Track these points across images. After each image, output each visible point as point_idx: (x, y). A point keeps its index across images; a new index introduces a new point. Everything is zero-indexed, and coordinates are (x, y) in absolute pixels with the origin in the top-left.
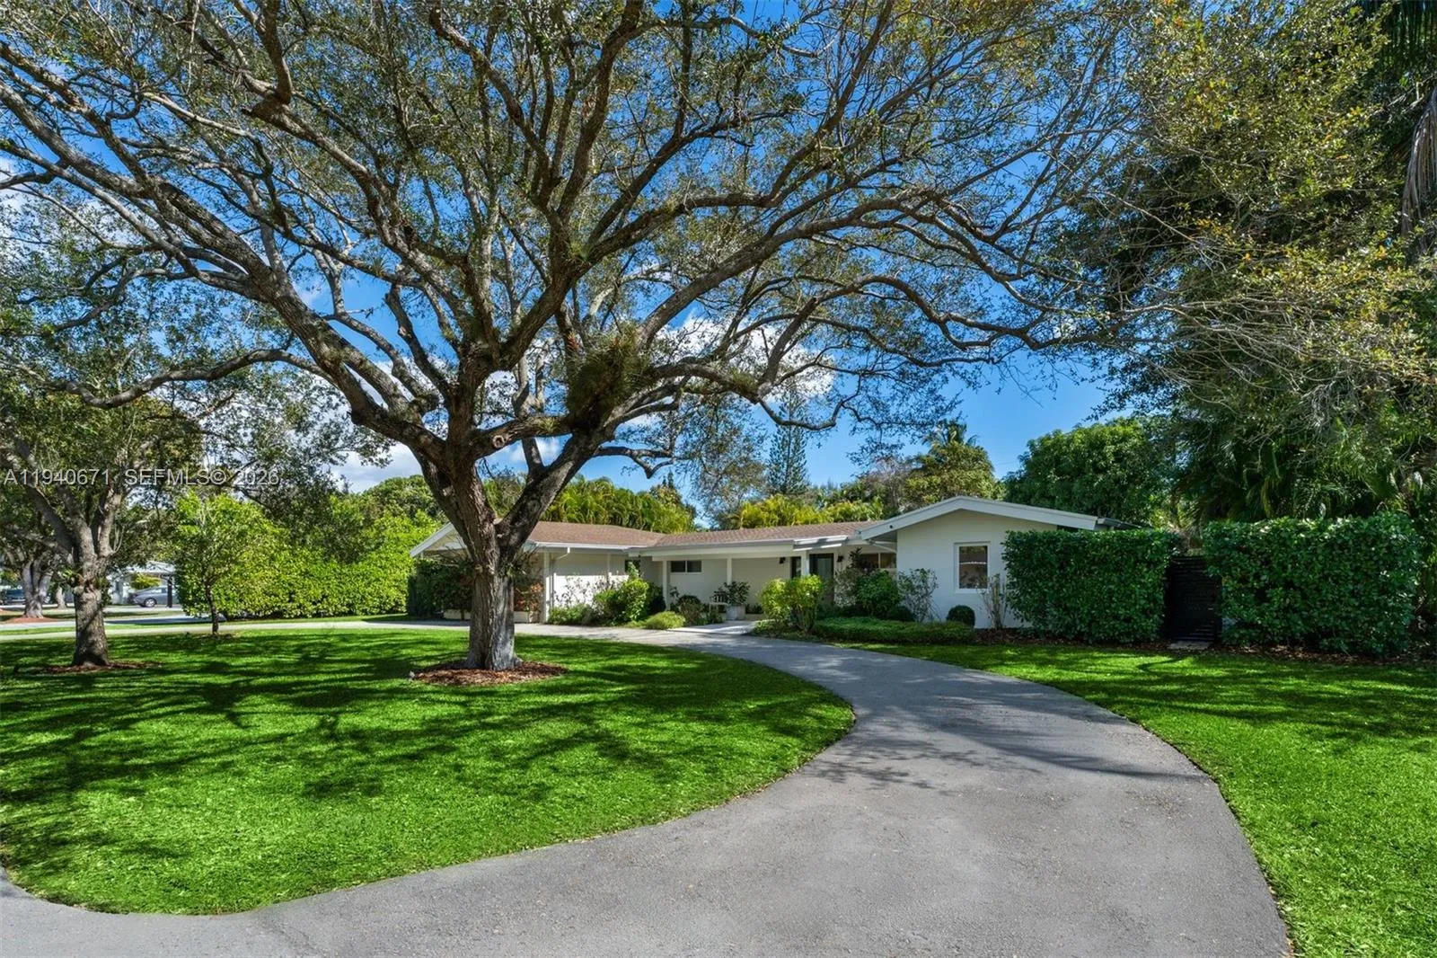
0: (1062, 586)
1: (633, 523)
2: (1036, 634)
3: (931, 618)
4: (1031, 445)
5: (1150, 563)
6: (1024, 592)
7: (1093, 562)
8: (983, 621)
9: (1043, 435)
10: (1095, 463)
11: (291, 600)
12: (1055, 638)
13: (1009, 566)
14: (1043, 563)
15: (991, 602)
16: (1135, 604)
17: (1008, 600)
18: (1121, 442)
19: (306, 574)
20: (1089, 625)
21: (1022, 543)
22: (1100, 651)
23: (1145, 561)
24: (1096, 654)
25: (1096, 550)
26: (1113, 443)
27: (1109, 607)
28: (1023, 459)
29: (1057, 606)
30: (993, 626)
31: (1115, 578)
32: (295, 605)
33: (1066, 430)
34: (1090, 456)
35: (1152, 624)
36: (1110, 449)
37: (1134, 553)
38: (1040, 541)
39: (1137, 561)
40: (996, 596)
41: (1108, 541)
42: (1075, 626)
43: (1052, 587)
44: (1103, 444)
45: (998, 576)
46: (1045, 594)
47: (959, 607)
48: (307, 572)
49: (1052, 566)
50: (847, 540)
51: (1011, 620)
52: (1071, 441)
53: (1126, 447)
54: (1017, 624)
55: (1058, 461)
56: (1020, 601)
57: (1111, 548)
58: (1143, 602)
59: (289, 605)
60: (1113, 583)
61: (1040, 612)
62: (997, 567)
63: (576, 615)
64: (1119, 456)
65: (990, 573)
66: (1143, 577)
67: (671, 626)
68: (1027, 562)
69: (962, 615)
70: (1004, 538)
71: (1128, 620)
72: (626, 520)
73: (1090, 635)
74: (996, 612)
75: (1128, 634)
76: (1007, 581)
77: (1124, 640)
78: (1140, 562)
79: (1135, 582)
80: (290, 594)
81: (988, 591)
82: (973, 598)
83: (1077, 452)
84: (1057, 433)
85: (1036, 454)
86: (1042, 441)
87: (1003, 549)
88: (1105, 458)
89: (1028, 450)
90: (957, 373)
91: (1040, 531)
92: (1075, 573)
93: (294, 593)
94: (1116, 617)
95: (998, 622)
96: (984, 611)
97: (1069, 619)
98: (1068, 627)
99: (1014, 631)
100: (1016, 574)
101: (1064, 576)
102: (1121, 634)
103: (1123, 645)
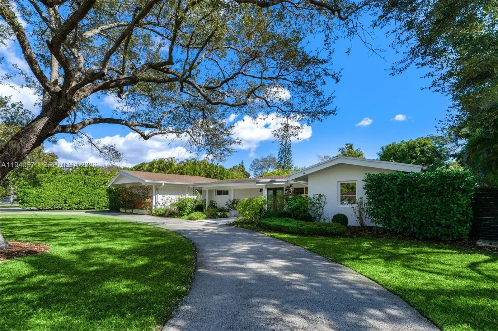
0: (401, 205)
1: (215, 177)
2: (385, 231)
3: (325, 219)
4: (382, 149)
5: (464, 191)
6: (377, 207)
7: (421, 191)
8: (353, 221)
9: (388, 145)
10: (411, 155)
11: (65, 203)
12: (396, 234)
13: (367, 193)
14: (388, 190)
15: (358, 213)
16: (453, 217)
17: (367, 211)
18: (423, 146)
19: (72, 193)
20: (420, 228)
21: (375, 180)
22: (429, 247)
23: (461, 190)
24: (427, 249)
25: (424, 183)
26: (419, 147)
27: (434, 218)
28: (379, 154)
29: (398, 216)
30: (359, 225)
31: (438, 200)
32: (67, 205)
33: (398, 142)
34: (409, 152)
35: (465, 230)
36: (418, 149)
37: (453, 185)
38: (386, 179)
39: (454, 190)
40: (361, 208)
41: (432, 178)
42: (410, 228)
43: (395, 205)
44: (415, 147)
45: (361, 198)
46: (390, 209)
47: (338, 215)
48: (72, 192)
49: (394, 192)
50: (288, 181)
51: (368, 222)
52: (400, 146)
53: (425, 148)
54: (373, 224)
55: (394, 154)
56: (374, 213)
57: (435, 182)
58: (459, 216)
59: (65, 205)
60: (437, 203)
61: (387, 219)
62: (361, 193)
63: (163, 212)
64: (422, 152)
65: (358, 197)
66: (459, 200)
67: (197, 219)
68: (378, 190)
69: (341, 219)
70: (364, 177)
71: (448, 227)
72: (212, 176)
73: (420, 234)
74: (360, 218)
75: (448, 235)
76: (366, 201)
77: (444, 238)
78: (457, 190)
79: (454, 204)
80: (65, 200)
81: (356, 205)
82: (347, 209)
83: (403, 151)
84: (393, 143)
85: (384, 152)
86: (387, 147)
87: (364, 183)
88: (415, 153)
89: (381, 150)
90: (329, 74)
91: (387, 173)
92: (409, 197)
93: (67, 200)
94: (440, 225)
95: (362, 223)
96: (354, 217)
97: (406, 225)
98: (405, 229)
99: (370, 228)
100: (372, 197)
101: (402, 198)
102: (442, 235)
103: (445, 242)
